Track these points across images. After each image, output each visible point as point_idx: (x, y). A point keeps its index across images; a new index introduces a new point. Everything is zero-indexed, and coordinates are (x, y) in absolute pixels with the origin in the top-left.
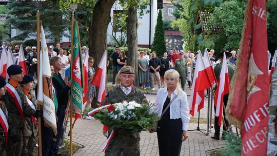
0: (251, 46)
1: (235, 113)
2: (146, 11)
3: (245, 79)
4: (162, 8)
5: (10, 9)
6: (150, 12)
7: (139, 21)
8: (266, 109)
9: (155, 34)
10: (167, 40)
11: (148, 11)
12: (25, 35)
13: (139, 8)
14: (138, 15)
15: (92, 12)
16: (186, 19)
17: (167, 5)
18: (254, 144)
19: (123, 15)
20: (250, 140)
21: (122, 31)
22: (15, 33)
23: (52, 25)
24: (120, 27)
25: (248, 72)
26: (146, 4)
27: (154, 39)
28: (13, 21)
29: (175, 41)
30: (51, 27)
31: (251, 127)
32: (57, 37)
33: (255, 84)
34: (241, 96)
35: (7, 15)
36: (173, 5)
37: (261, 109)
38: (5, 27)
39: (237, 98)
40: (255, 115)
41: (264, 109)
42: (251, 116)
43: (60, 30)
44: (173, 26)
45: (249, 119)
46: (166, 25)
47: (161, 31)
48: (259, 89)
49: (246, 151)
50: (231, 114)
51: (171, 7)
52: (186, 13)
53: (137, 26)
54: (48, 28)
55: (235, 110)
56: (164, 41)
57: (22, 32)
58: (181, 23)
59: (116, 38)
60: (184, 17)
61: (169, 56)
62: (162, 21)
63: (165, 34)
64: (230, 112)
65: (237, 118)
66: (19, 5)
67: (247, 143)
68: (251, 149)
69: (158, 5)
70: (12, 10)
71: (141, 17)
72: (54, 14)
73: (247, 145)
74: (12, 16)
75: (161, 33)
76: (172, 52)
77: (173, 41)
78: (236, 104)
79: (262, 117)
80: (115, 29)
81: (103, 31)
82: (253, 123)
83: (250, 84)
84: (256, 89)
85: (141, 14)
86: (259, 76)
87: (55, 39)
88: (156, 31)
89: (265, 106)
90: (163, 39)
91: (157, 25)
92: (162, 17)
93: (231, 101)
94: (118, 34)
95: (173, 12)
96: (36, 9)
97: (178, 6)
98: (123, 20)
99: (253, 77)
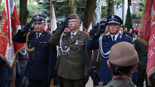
0: (152, 1)
2: (120, 6)
3: (149, 19)
4: (130, 5)
5: (44, 6)
6: (123, 6)
7: (115, 11)
9: (126, 20)
10: (134, 24)
11: (121, 6)
13: (116, 4)
14: (115, 9)
15: (86, 4)
17: (135, 4)
18: (153, 52)
19: (106, 8)
20: (151, 50)
23: (66, 14)
24: (105, 15)
25: (151, 15)
26: (120, 2)
27: (125, 22)
28: (45, 12)
29: (139, 25)
31: (151, 43)
33: (154, 20)
34: (147, 28)
35: (43, 10)
36: (138, 5)
39: (144, 28)
40: (154, 37)
42: (152, 38)
44: (137, 16)
45: (150, 39)
46: (134, 16)
47: (129, 18)
49: (149, 57)
51: (137, 6)
53: (113, 13)
54: (64, 16)
55: (144, 35)
56: (131, 24)
62: (130, 13)
63: (133, 20)
64: (140, 35)
65: (145, 39)
67: (150, 52)
68: (152, 55)
69: (128, 3)
70: (45, 6)
71: (117, 9)
72: (68, 8)
73: (149, 53)
74: (46, 10)
75: (129, 19)
78: (144, 31)
81: (92, 14)
82: (152, 41)
83: (151, 21)
84: (153, 23)
85: (117, 8)
88: (127, 18)
90: (131, 22)
91: (127, 14)
92: (130, 10)
93: (141, 30)
95: (138, 8)
96: (58, 6)
97: (141, 4)
98: (106, 10)
99: (153, 17)
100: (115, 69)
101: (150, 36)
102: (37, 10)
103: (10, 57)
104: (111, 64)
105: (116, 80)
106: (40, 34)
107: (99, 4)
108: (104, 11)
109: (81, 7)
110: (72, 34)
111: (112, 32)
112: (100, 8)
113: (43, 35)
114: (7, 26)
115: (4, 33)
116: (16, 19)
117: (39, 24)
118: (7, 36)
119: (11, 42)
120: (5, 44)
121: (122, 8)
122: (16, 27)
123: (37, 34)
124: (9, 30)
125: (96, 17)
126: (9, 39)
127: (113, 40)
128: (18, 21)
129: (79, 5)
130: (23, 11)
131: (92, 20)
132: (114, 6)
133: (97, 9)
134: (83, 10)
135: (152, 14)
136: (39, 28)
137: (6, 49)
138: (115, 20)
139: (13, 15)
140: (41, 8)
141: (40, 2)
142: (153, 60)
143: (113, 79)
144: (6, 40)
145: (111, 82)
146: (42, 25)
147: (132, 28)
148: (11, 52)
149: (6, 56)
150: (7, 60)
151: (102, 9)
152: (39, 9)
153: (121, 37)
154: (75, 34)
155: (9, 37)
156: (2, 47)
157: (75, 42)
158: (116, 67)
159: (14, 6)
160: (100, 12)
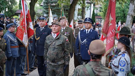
0: (110, 11)
1: (104, 32)
6: (90, 9)
7: (86, 12)
8: (114, 30)
9: (92, 17)
10: (96, 19)
12: (48, 16)
14: (86, 10)
16: (103, 12)
19: (80, 10)
20: (108, 40)
21: (80, 16)
22: (45, 15)
24: (80, 14)
26: (89, 6)
28: (44, 12)
29: (99, 20)
30: (57, 14)
31: (109, 36)
32: (58, 17)
33: (111, 23)
34: (107, 27)
35: (43, 10)
36: (99, 8)
37: (112, 30)
38: (42, 13)
40: (110, 32)
41: (113, 30)
43: (60, 15)
44: (98, 15)
45: (108, 33)
46: (97, 14)
47: (94, 16)
48: (112, 24)
50: (103, 32)
52: (103, 10)
54: (56, 14)
55: (105, 31)
57: (47, 15)
58: (101, 14)
59: (78, 18)
60: (102, 11)
61: (96, 24)
62: (94, 13)
63: (96, 17)
65: (105, 33)
66: (47, 6)
70: (44, 8)
72: (58, 9)
74: (44, 10)
76: (97, 23)
77: (98, 20)
78: (105, 29)
79: (112, 33)
80: (78, 15)
83: (109, 23)
84: (111, 24)
85: (87, 10)
86: (112, 20)
87: (58, 18)
88: (92, 16)
89: (113, 29)
90: (95, 19)
92: (94, 11)
94: (79, 17)
95: (99, 10)
96: (52, 8)
97: (101, 8)
98: (80, 11)
99: (110, 21)
100: (93, 56)
101: (108, 31)
102: (39, 10)
103: (25, 41)
104: (91, 53)
105: (93, 62)
106: (43, 28)
107: (77, 7)
108: (79, 12)
109: (66, 9)
110: (62, 28)
111: (87, 27)
112: (77, 9)
113: (45, 29)
114: (24, 23)
115: (22, 27)
116: (29, 18)
117: (43, 21)
118: (24, 29)
119: (26, 32)
120: (23, 33)
121: (90, 10)
122: (29, 23)
123: (41, 27)
124: (25, 24)
125: (74, 15)
126: (25, 30)
127: (87, 33)
128: (30, 19)
129: (65, 7)
130: (32, 12)
131: (73, 18)
132: (85, 9)
133: (76, 10)
134: (67, 10)
135: (110, 19)
136: (42, 24)
137: (23, 36)
138: (89, 21)
139: (27, 15)
140: (41, 8)
141: (41, 5)
142: (109, 45)
143: (91, 61)
144: (23, 31)
145: (90, 63)
146: (44, 22)
147: (95, 22)
148: (26, 38)
149: (23, 40)
150: (24, 43)
151: (78, 10)
152: (40, 9)
153: (91, 31)
154: (64, 28)
155: (25, 29)
156: (21, 35)
157: (65, 33)
158: (93, 55)
159: (28, 10)
160: (77, 12)
